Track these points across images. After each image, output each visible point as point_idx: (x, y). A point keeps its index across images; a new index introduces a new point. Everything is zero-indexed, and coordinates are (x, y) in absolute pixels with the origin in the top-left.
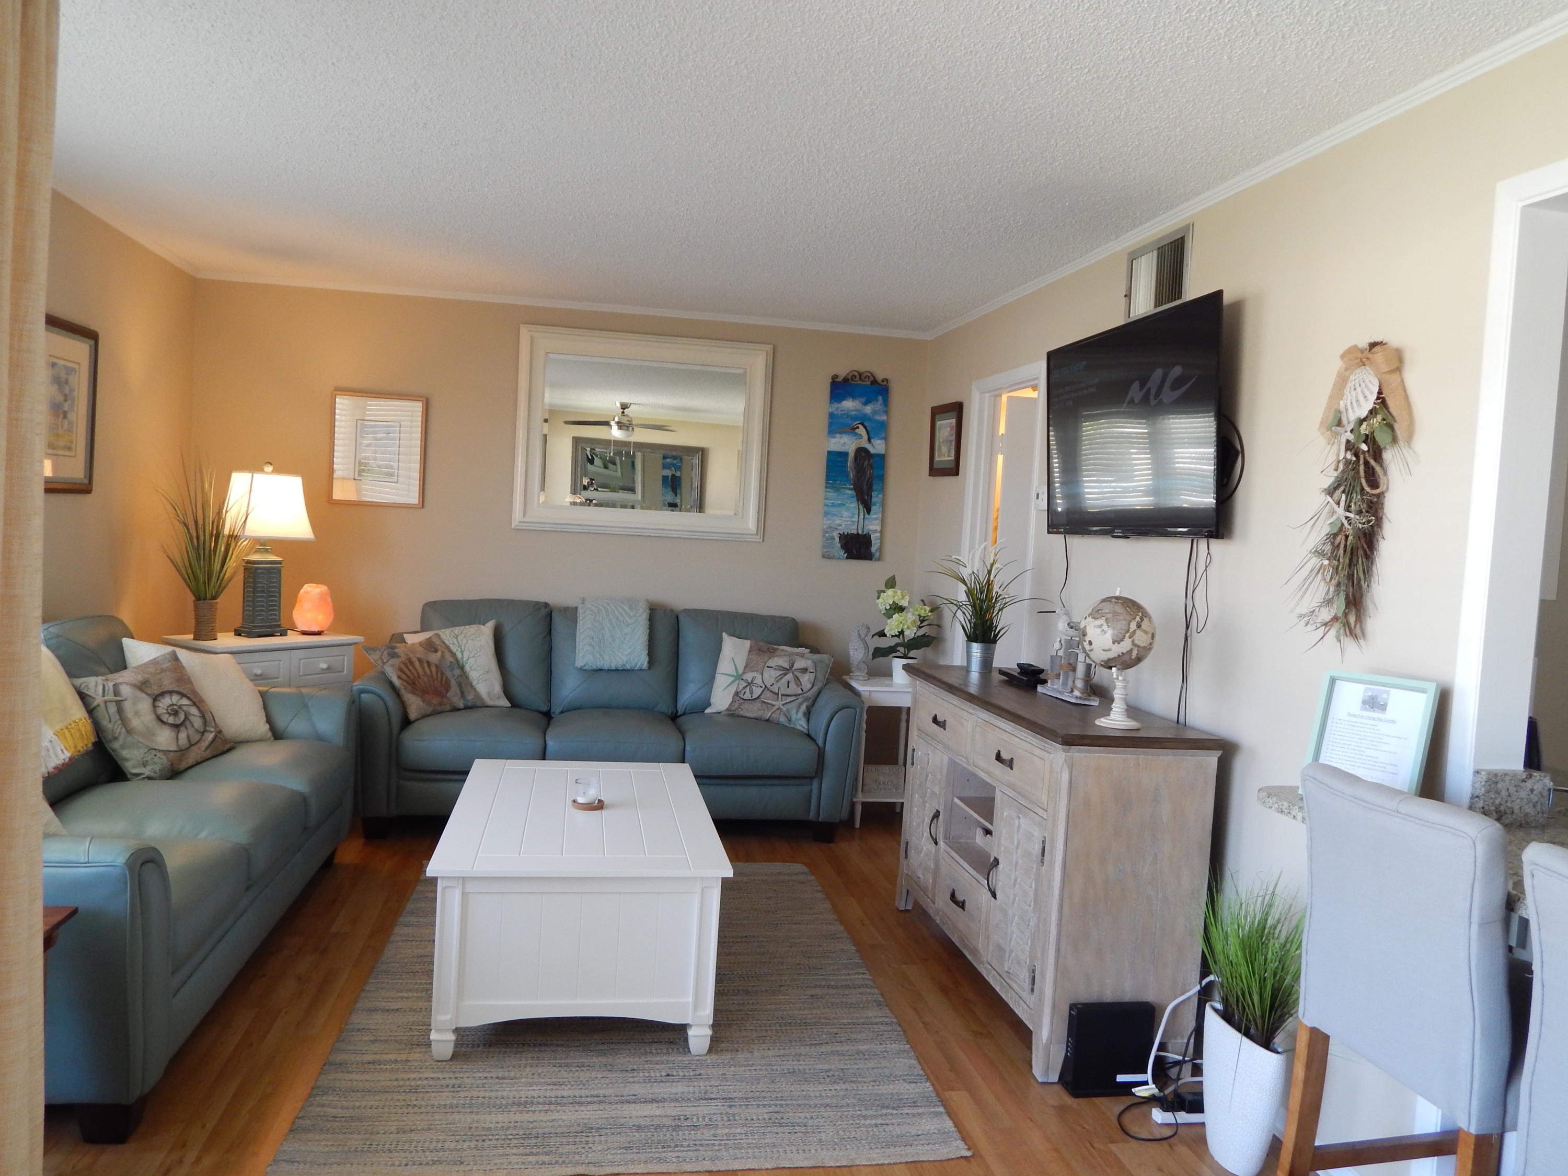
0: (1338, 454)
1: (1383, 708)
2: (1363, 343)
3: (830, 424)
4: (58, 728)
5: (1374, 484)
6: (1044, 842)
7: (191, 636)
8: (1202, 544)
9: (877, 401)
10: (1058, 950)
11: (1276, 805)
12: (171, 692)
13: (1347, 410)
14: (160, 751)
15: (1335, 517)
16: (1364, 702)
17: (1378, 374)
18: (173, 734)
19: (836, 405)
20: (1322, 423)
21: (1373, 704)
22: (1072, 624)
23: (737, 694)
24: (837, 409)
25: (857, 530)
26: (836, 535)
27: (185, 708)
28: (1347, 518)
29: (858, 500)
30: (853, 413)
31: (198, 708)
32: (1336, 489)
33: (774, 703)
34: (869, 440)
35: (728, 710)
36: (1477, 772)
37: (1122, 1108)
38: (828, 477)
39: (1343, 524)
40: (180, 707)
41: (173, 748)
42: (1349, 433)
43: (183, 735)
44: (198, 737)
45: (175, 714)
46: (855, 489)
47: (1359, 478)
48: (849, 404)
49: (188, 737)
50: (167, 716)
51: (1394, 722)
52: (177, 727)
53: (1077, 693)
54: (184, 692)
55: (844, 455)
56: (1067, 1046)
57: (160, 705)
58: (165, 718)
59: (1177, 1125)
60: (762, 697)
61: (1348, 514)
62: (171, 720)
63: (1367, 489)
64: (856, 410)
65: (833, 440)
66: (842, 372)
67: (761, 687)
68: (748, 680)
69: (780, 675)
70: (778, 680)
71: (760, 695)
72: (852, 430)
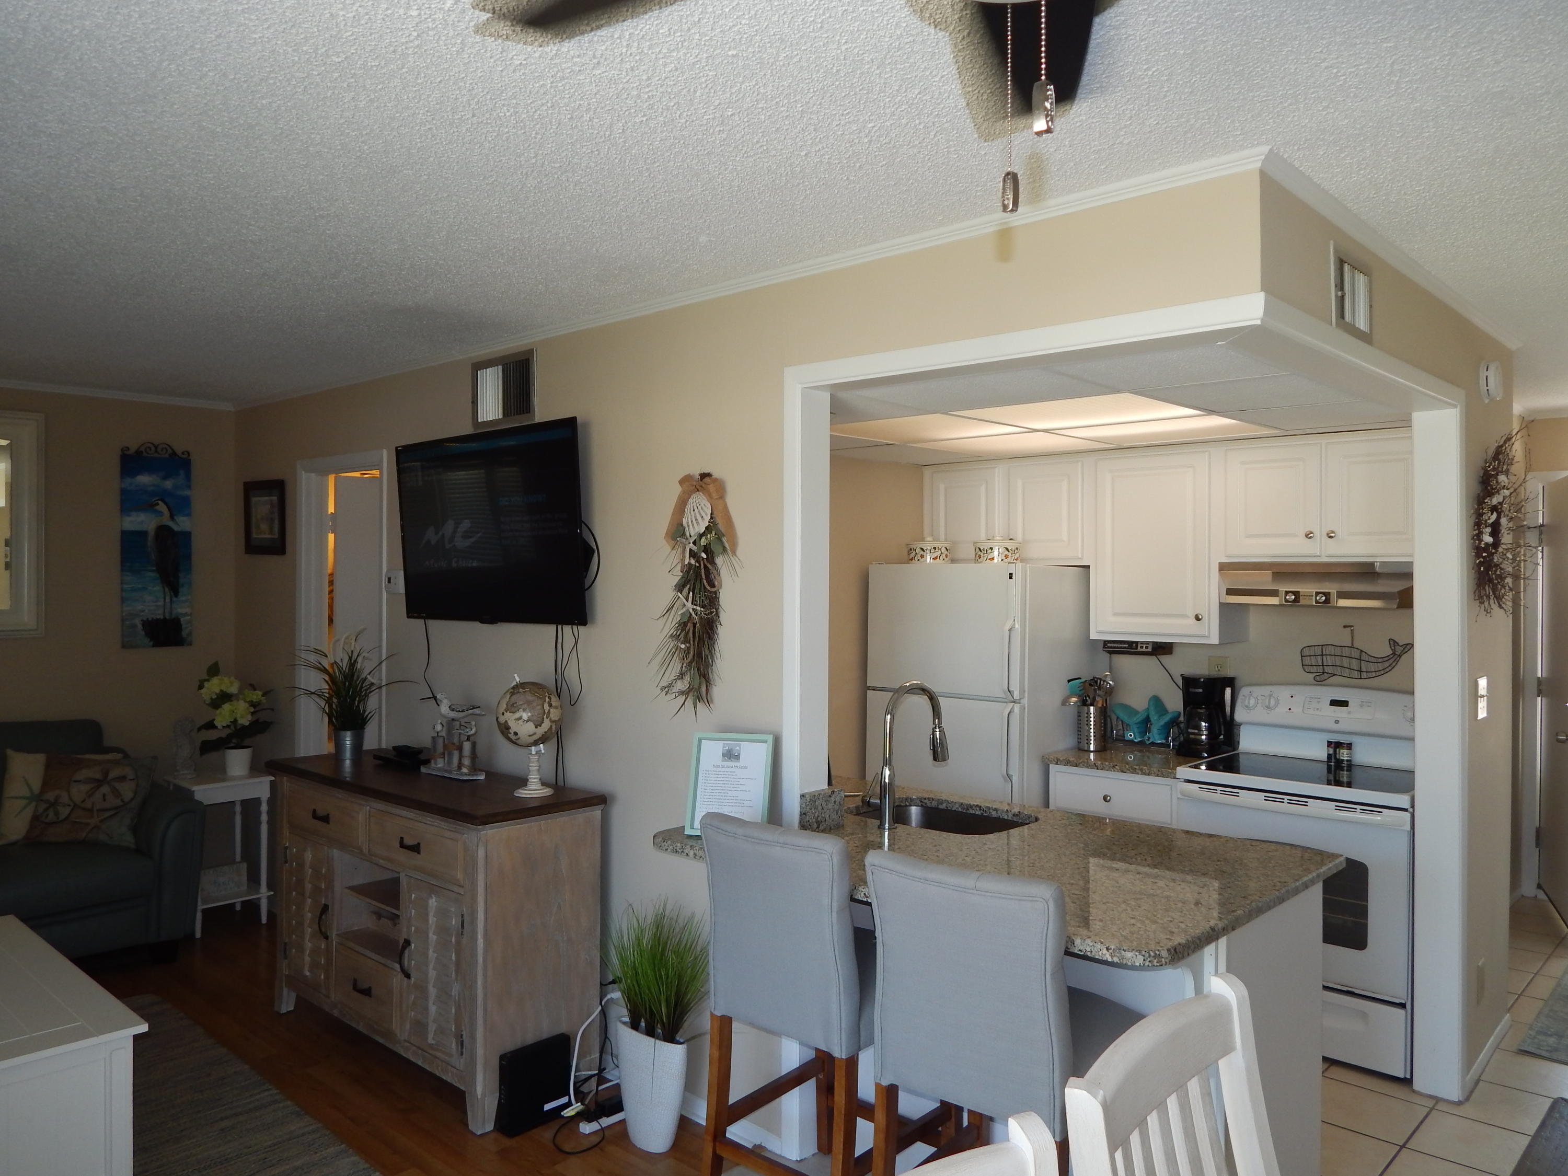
0: (683, 560)
1: (737, 757)
2: (696, 472)
3: (123, 502)
5: (713, 586)
6: (462, 916)
8: (567, 629)
9: (177, 475)
10: (485, 1010)
11: (671, 847)
13: (689, 526)
15: (684, 610)
16: (724, 755)
17: (710, 497)
19: (129, 480)
20: (666, 533)
21: (730, 755)
22: (452, 707)
23: (36, 817)
24: (130, 484)
25: (164, 616)
26: (137, 622)
28: (693, 609)
29: (162, 582)
30: (152, 488)
32: (684, 586)
33: (89, 821)
34: (172, 517)
35: (25, 838)
36: (802, 796)
37: (555, 1132)
38: (124, 561)
39: (691, 614)
42: (691, 544)
46: (158, 570)
47: (701, 579)
48: (144, 479)
51: (746, 768)
53: (465, 770)
55: (143, 534)
56: (500, 1094)
59: (602, 1129)
60: (71, 816)
61: (695, 607)
63: (708, 588)
64: (154, 485)
65: (128, 519)
66: (134, 445)
67: (69, 805)
68: (52, 800)
69: (92, 788)
70: (90, 794)
71: (69, 814)
72: (150, 507)
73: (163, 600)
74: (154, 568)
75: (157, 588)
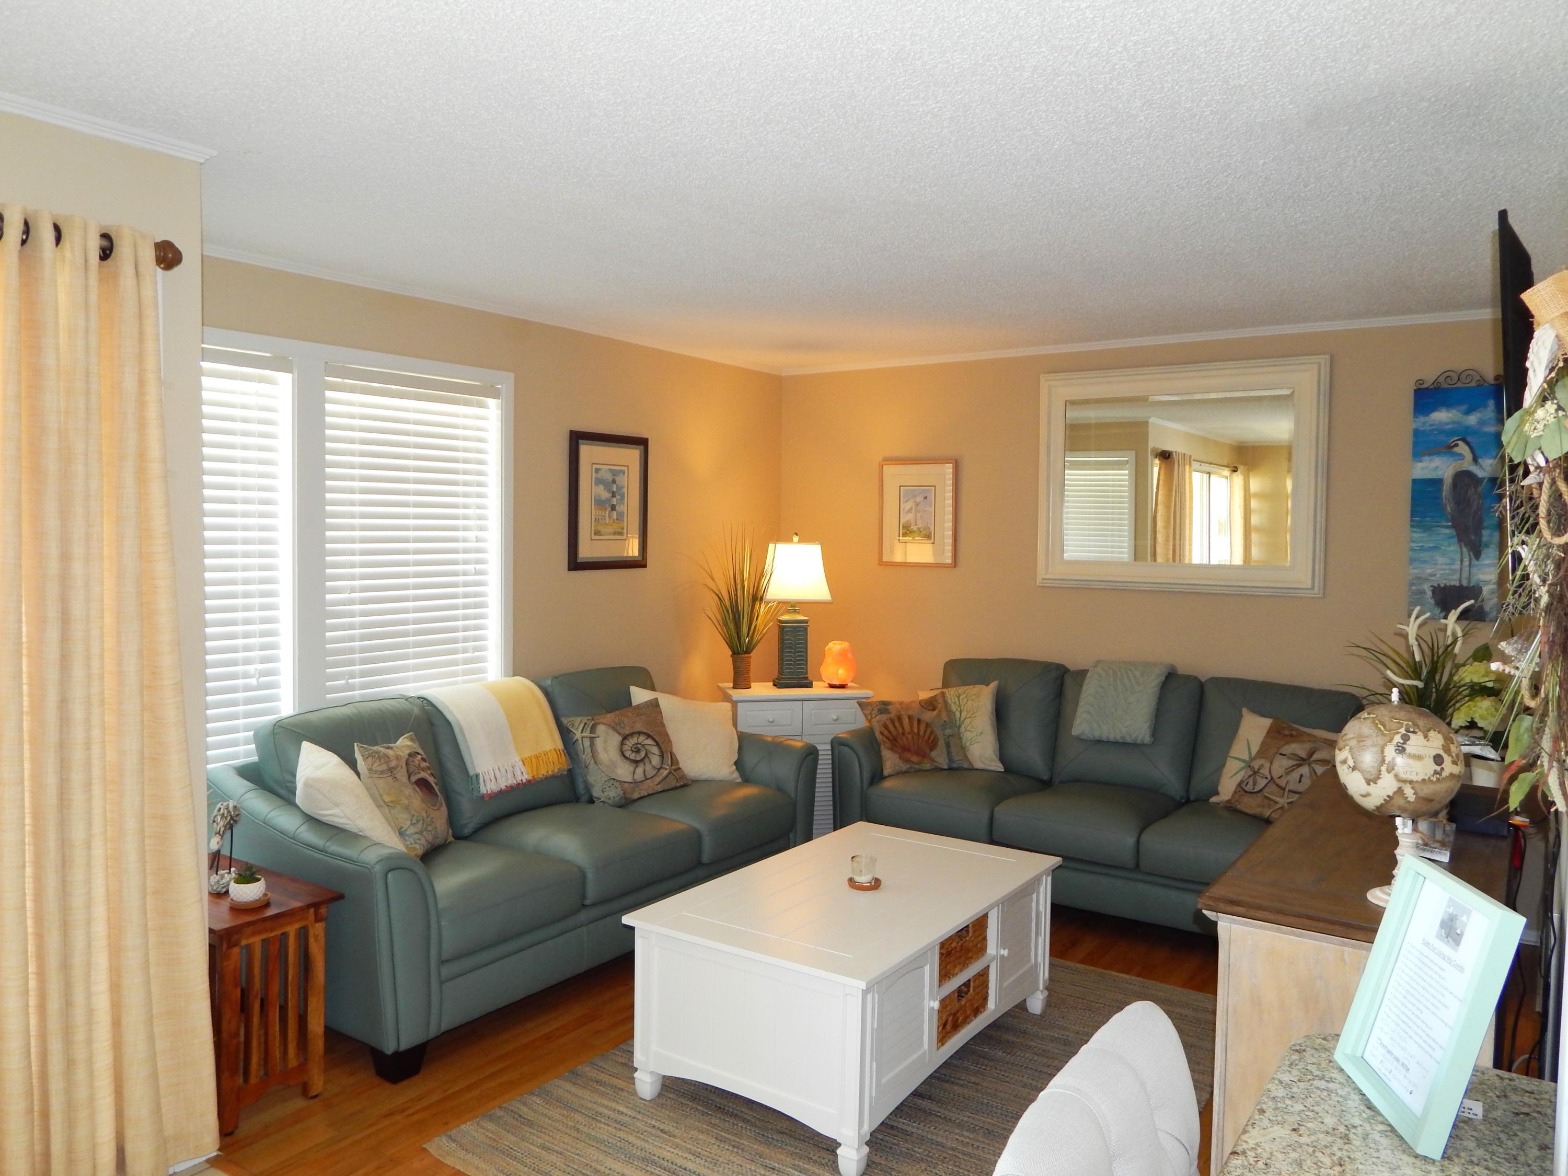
1: (1458, 941)
3: (1415, 444)
4: (526, 756)
7: (731, 685)
9: (1486, 406)
12: (640, 733)
14: (617, 781)
16: (1443, 925)
18: (631, 769)
19: (1422, 419)
21: (1449, 930)
23: (1240, 785)
24: (1424, 423)
25: (1460, 581)
26: (1427, 587)
27: (647, 747)
29: (1460, 541)
30: (1450, 426)
31: (660, 748)
33: (1277, 799)
34: (1475, 460)
35: (1229, 801)
38: (1413, 513)
40: (643, 746)
41: (629, 779)
43: (640, 770)
44: (653, 773)
45: (638, 751)
46: (1454, 526)
48: (1441, 416)
49: (644, 771)
50: (630, 752)
52: (636, 762)
54: (651, 734)
55: (1437, 482)
57: (628, 743)
58: (628, 754)
60: (1266, 790)
62: (633, 756)
64: (1453, 423)
65: (1420, 465)
66: (1430, 376)
67: (1266, 778)
68: (1256, 768)
69: (1294, 766)
70: (1289, 771)
71: (1264, 788)
72: (1449, 449)
73: (1459, 563)
74: (1450, 524)
75: (1452, 548)
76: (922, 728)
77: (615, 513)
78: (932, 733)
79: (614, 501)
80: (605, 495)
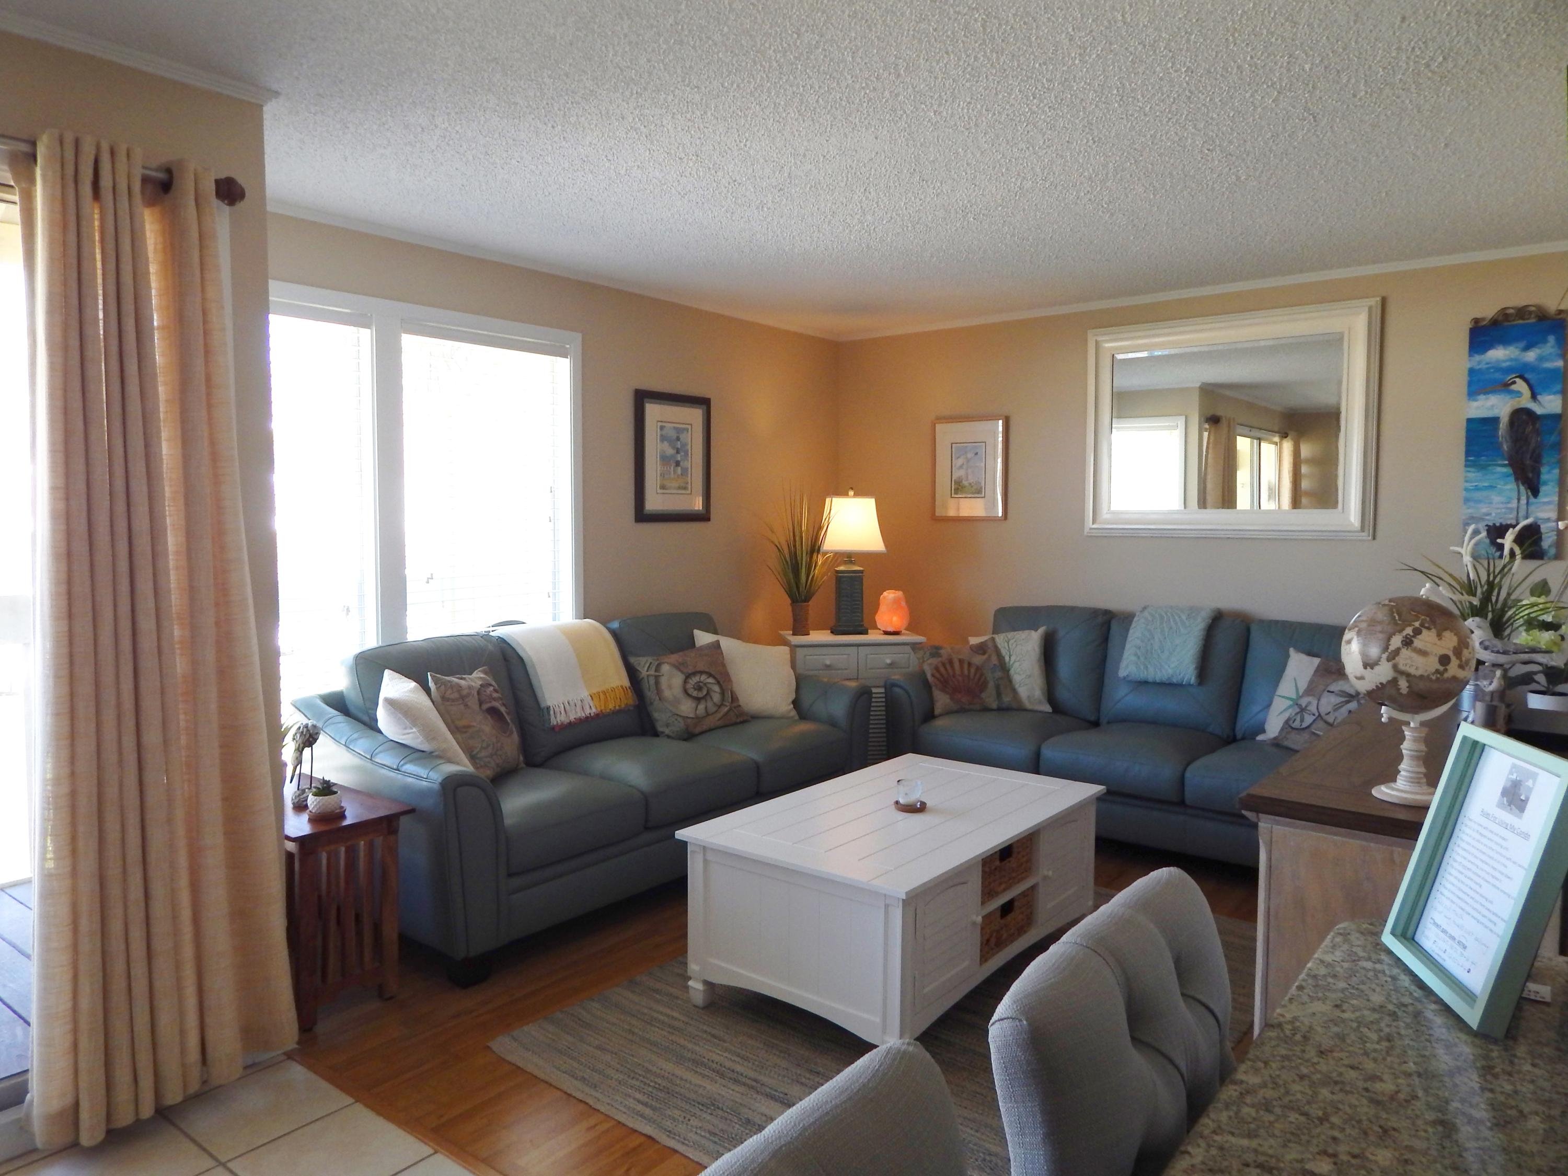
3: (1470, 384)
4: (595, 691)
7: (791, 632)
9: (1545, 341)
12: (701, 673)
14: (680, 716)
16: (1503, 791)
18: (694, 705)
19: (1477, 358)
23: (1287, 722)
24: (1479, 363)
26: (1481, 527)
27: (709, 686)
29: (1517, 480)
30: (1508, 364)
31: (721, 687)
34: (1534, 397)
35: (1275, 738)
40: (705, 684)
41: (692, 715)
43: (701, 707)
44: (714, 709)
45: (699, 689)
48: (1499, 354)
49: (706, 708)
50: (692, 690)
52: (698, 700)
54: (713, 673)
57: (690, 681)
58: (691, 691)
60: (1314, 726)
62: (695, 694)
64: (1511, 360)
65: (1475, 404)
66: (1489, 313)
67: (1314, 715)
68: (1304, 706)
69: (1342, 702)
70: (1337, 708)
71: (1311, 724)
72: (1505, 387)
74: (1507, 462)
76: (973, 670)
77: (679, 469)
78: (982, 675)
79: (679, 458)
80: (670, 451)
